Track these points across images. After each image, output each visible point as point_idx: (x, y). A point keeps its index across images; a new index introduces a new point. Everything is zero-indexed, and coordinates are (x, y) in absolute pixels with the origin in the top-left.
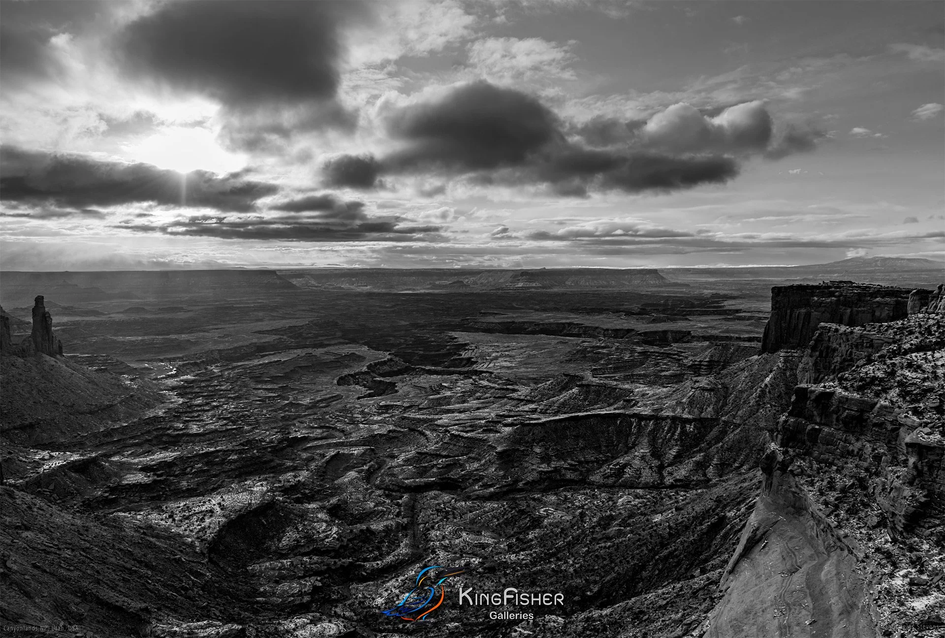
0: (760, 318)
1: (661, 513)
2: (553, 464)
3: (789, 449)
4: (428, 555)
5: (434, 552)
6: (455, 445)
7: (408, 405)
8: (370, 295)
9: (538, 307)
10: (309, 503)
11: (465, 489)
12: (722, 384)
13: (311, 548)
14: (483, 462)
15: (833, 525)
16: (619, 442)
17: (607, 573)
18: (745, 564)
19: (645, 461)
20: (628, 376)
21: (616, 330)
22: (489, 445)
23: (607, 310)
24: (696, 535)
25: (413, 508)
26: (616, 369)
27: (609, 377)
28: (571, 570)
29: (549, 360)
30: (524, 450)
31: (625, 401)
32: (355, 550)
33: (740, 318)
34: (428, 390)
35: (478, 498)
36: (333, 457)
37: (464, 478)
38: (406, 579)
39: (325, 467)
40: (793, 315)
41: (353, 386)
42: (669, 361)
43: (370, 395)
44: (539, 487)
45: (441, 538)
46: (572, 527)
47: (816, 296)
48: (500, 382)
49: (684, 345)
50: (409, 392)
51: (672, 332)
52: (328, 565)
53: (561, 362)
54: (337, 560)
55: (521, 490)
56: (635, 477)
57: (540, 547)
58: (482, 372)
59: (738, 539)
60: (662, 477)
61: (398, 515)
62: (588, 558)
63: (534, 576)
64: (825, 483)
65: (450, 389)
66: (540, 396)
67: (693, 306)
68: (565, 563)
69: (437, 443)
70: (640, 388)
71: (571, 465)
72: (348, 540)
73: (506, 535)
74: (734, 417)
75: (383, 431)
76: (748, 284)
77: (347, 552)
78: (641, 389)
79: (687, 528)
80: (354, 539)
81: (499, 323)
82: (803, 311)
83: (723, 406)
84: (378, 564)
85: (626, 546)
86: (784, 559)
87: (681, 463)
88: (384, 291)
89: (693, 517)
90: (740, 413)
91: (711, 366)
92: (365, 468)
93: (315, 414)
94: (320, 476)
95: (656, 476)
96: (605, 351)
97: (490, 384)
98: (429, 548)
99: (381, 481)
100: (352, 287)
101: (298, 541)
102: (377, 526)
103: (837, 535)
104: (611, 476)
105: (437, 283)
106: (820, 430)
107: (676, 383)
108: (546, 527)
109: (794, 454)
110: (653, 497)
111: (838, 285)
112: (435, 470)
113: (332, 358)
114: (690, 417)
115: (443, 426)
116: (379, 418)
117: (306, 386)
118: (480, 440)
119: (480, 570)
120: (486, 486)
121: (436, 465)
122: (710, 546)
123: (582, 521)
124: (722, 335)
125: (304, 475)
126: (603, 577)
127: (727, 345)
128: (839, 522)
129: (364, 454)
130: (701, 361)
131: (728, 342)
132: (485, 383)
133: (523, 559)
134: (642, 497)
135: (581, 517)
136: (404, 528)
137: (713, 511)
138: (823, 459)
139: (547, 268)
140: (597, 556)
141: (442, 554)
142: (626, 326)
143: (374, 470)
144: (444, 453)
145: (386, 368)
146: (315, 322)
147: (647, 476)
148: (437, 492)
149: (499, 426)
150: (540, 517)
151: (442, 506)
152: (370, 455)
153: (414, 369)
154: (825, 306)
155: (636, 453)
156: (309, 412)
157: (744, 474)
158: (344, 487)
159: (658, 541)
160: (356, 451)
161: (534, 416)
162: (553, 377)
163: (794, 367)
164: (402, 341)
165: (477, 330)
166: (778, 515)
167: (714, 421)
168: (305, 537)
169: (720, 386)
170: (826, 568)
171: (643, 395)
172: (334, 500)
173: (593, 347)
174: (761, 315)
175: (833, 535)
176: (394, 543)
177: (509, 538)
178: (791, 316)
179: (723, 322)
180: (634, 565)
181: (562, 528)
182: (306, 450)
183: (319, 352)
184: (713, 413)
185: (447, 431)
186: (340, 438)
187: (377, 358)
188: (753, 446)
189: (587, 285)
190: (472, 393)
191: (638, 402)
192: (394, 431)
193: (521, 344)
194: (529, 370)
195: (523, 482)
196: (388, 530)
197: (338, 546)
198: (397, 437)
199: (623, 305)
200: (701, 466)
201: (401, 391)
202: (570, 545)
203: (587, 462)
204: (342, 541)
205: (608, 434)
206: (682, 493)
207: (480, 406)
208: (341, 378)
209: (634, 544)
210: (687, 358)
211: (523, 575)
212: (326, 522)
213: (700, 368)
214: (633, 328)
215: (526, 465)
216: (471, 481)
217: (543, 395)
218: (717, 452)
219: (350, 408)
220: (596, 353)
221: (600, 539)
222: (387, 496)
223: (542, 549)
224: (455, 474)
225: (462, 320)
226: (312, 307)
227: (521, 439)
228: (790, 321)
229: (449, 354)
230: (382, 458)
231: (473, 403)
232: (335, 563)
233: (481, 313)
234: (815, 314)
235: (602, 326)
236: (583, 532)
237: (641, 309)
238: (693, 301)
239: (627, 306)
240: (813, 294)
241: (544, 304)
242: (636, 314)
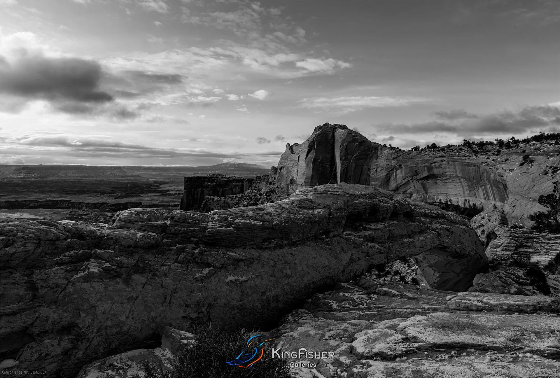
0: (180, 194)
9: (37, 190)
21: (94, 204)
23: (88, 191)
33: (170, 194)
47: (207, 182)
51: (130, 203)
67: (143, 188)
76: (174, 176)
81: (5, 202)
82: (200, 190)
96: (86, 217)
111: (216, 176)
124: (160, 204)
139: (43, 164)
142: (101, 201)
154: (210, 187)
173: (78, 215)
174: (180, 192)
178: (194, 192)
179: (160, 197)
189: (73, 176)
199: (99, 188)
214: (105, 202)
228: (194, 195)
234: (206, 191)
235: (85, 202)
237: (111, 190)
238: (143, 185)
239: (101, 188)
240: (204, 181)
241: (42, 188)
242: (108, 194)
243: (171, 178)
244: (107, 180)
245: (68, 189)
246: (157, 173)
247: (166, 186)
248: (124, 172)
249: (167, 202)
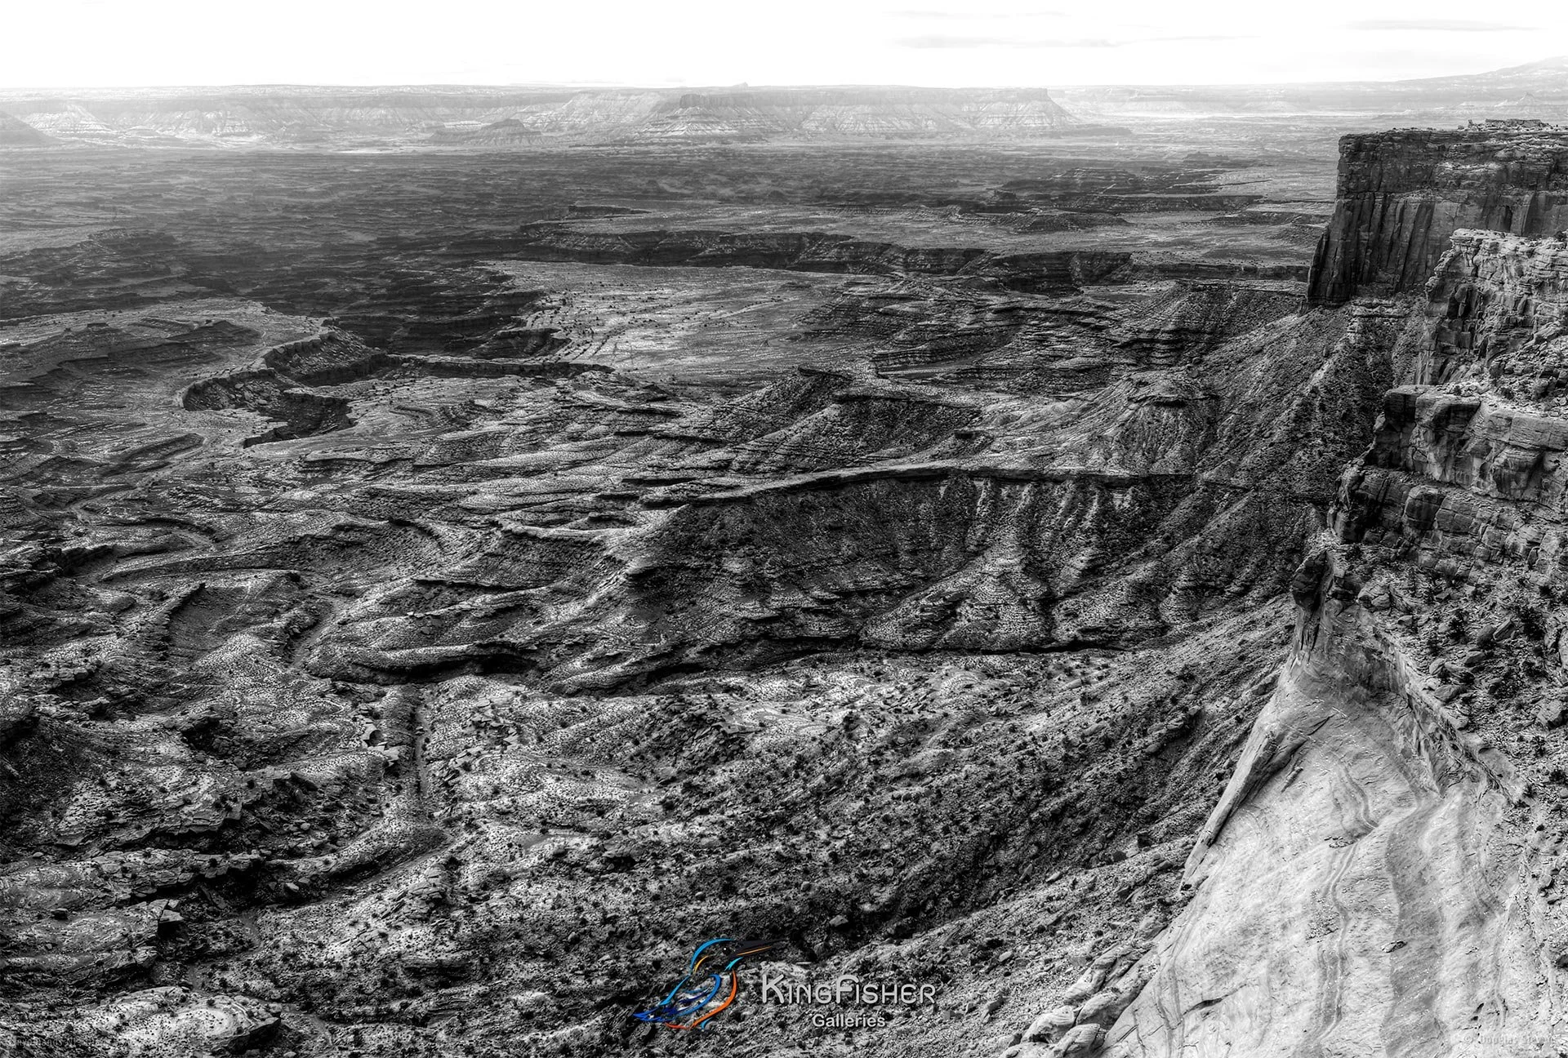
1: (1047, 710)
2: (776, 601)
3: (1364, 547)
4: (456, 834)
5: (471, 826)
6: (515, 560)
7: (385, 458)
8: (259, 160)
9: (727, 192)
10: (132, 719)
11: (548, 669)
12: (1206, 388)
13: (147, 830)
14: (592, 600)
15: (1457, 724)
16: (943, 542)
17: (913, 857)
18: (1244, 824)
19: (1009, 586)
20: (965, 372)
21: (938, 254)
22: (608, 558)
23: (912, 198)
24: (1130, 760)
25: (412, 720)
26: (938, 355)
27: (918, 376)
28: (824, 855)
29: (761, 335)
30: (696, 570)
31: (959, 436)
32: (265, 833)
33: (1257, 219)
34: (437, 417)
35: (583, 690)
36: (187, 601)
37: (544, 643)
38: (405, 894)
39: (167, 626)
40: (1391, 209)
41: (230, 411)
42: (1074, 332)
43: (277, 436)
44: (741, 659)
45: (488, 791)
46: (825, 750)
47: (1451, 159)
48: (632, 393)
49: (1114, 291)
50: (386, 424)
51: (1082, 255)
52: (194, 869)
53: (793, 339)
54: (218, 857)
55: (693, 669)
56: (984, 627)
57: (744, 803)
58: (581, 368)
59: (1232, 765)
60: (1050, 625)
61: (373, 739)
62: (863, 825)
63: (732, 874)
64: (1443, 627)
65: (497, 413)
66: (738, 428)
67: (1137, 186)
68: (808, 839)
69: (468, 555)
70: (998, 403)
71: (822, 601)
72: (244, 807)
73: (657, 779)
74: (1233, 470)
75: (321, 528)
76: (1278, 128)
77: (244, 838)
78: (1001, 406)
79: (1108, 743)
80: (260, 803)
81: (625, 237)
82: (1415, 198)
83: (1205, 445)
84: (327, 863)
85: (959, 793)
86: (1338, 806)
87: (1097, 587)
88: (298, 148)
89: (1125, 717)
90: (1247, 460)
91: (1180, 342)
92: (278, 623)
93: (129, 487)
94: (157, 648)
95: (1035, 622)
96: (907, 307)
97: (606, 400)
98: (460, 818)
99: (324, 656)
100: (206, 137)
101: (109, 815)
102: (321, 769)
103: (1466, 747)
104: (923, 625)
105: (449, 125)
106: (1440, 499)
107: (1091, 388)
108: (758, 756)
109: (1375, 557)
110: (1029, 674)
111: (1506, 129)
112: (466, 624)
113: (166, 335)
114: (1124, 473)
115: (481, 512)
116: (308, 495)
117: (95, 414)
118: (583, 544)
119: (594, 864)
120: (602, 661)
121: (467, 611)
122: (1163, 784)
123: (850, 737)
124: (1209, 261)
125: (110, 648)
126: (903, 867)
127: (1222, 288)
128: (1470, 716)
129: (270, 589)
130: (1152, 331)
131: (1225, 282)
132: (591, 396)
133: (702, 836)
134: (998, 674)
135: (847, 728)
136: (392, 770)
137: (1174, 701)
138: (1443, 569)
139: (751, 85)
140: (887, 819)
141: (494, 830)
142: (964, 241)
143: (302, 630)
144: (488, 582)
145: (318, 361)
146: (106, 236)
147: (1015, 623)
148: (472, 680)
149: (631, 509)
150: (744, 731)
151: (489, 713)
152: (288, 591)
153: (396, 363)
154: (1470, 186)
155: (987, 568)
156: (113, 480)
157: (1251, 609)
158: (225, 674)
159: (1038, 777)
160: (251, 582)
161: (726, 480)
162: (772, 376)
163: (1386, 342)
164: (359, 287)
165: (565, 255)
166: (1327, 706)
167: (1183, 481)
168: (127, 805)
169: (1200, 395)
170: (1435, 823)
171: (1006, 421)
172: (198, 710)
173: (876, 298)
174: (1309, 210)
175: (1455, 748)
176: (365, 809)
177: (666, 783)
178: (1385, 208)
179: (1213, 229)
180: (980, 835)
181: (800, 759)
182: (110, 581)
183: (124, 319)
184: (1180, 462)
185: (494, 524)
186: (205, 549)
187: (292, 335)
188: (1278, 541)
189: (857, 132)
190: (556, 423)
191: (993, 439)
192: (351, 528)
193: (686, 293)
194: (709, 360)
195: (699, 648)
196: (348, 780)
197: (219, 822)
198: (359, 544)
199: (955, 185)
200: (1147, 593)
201: (362, 424)
202: (819, 795)
203: (863, 593)
204: (229, 809)
205: (917, 520)
206: (1100, 661)
207: (581, 456)
208: (195, 391)
209: (979, 786)
210: (1118, 323)
211: (703, 873)
212: (181, 763)
213: (1151, 349)
214: (983, 243)
215: (704, 604)
216: (561, 649)
217: (746, 425)
218: (1189, 559)
219: (225, 468)
220: (885, 314)
221: (897, 779)
222: (341, 693)
223: (752, 809)
224: (520, 633)
225: (524, 229)
226: (95, 194)
227: (691, 540)
228: (1381, 226)
229: (488, 322)
230: (321, 599)
231: (558, 450)
232: (213, 863)
233: (573, 209)
234: (1445, 207)
235: (900, 243)
236: (853, 764)
237: (1005, 196)
238: (1137, 175)
239: (965, 187)
240: (1441, 154)
241: (745, 182)
242: (990, 210)
243: (1266, 141)
244: (990, 150)
245: (840, 185)
246: (1205, 115)
247: (1241, 179)
248: (1061, 112)
249: (1243, 254)
